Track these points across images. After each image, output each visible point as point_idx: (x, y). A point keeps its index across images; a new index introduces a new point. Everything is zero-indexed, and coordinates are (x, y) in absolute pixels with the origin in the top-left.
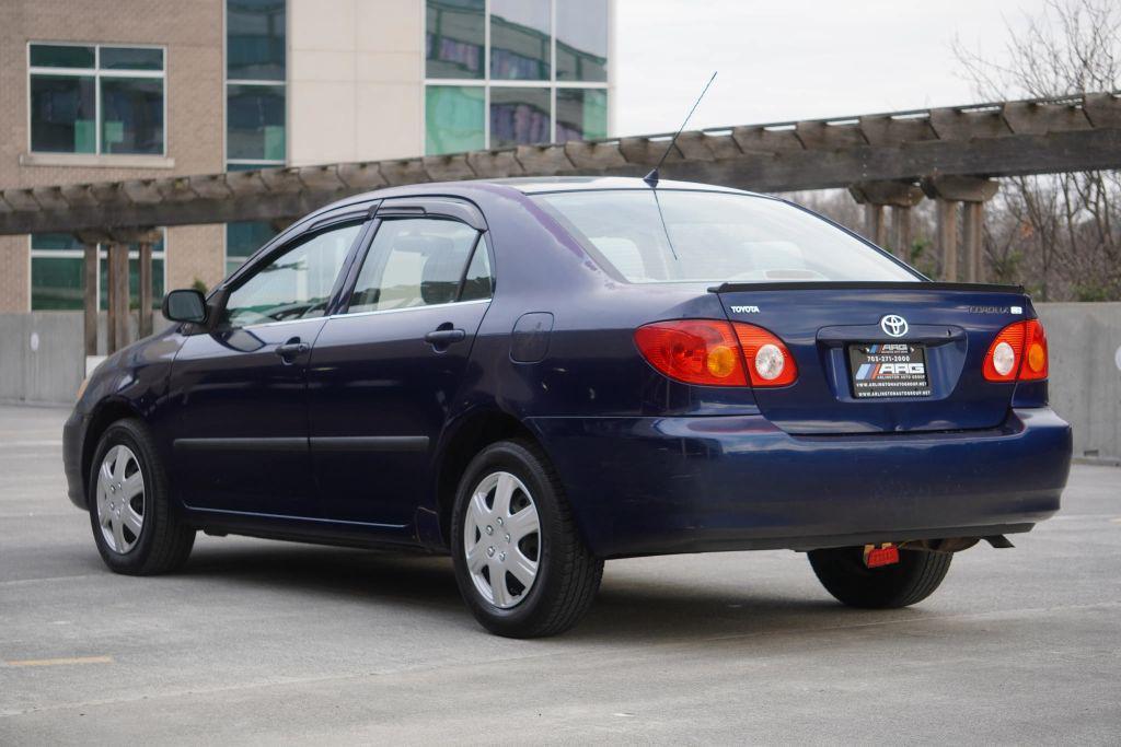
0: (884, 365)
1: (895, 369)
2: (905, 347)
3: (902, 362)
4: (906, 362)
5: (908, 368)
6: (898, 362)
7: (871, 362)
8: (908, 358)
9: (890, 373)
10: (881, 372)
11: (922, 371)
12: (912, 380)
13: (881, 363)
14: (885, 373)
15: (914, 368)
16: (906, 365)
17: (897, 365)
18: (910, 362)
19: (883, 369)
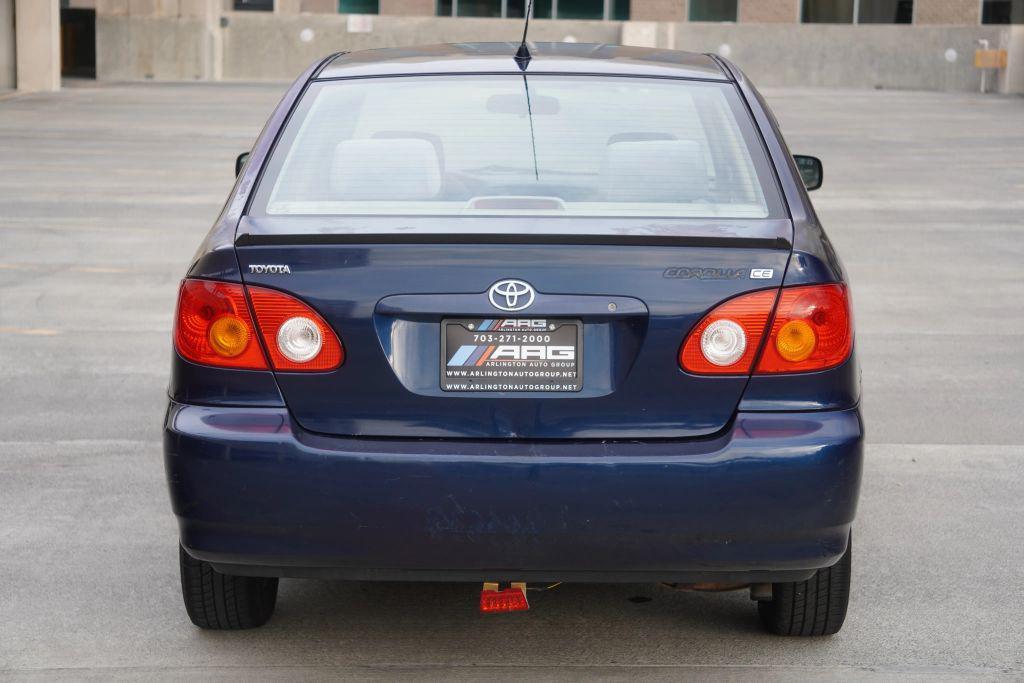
0: (501, 348)
1: (520, 353)
2: (543, 323)
3: (536, 343)
4: (543, 343)
5: (545, 353)
6: (529, 344)
7: (479, 343)
8: (547, 338)
9: (512, 358)
10: (495, 356)
11: (571, 356)
12: (550, 369)
13: (496, 344)
14: (500, 358)
15: (555, 353)
16: (542, 348)
17: (525, 348)
18: (550, 344)
19: (499, 352)
